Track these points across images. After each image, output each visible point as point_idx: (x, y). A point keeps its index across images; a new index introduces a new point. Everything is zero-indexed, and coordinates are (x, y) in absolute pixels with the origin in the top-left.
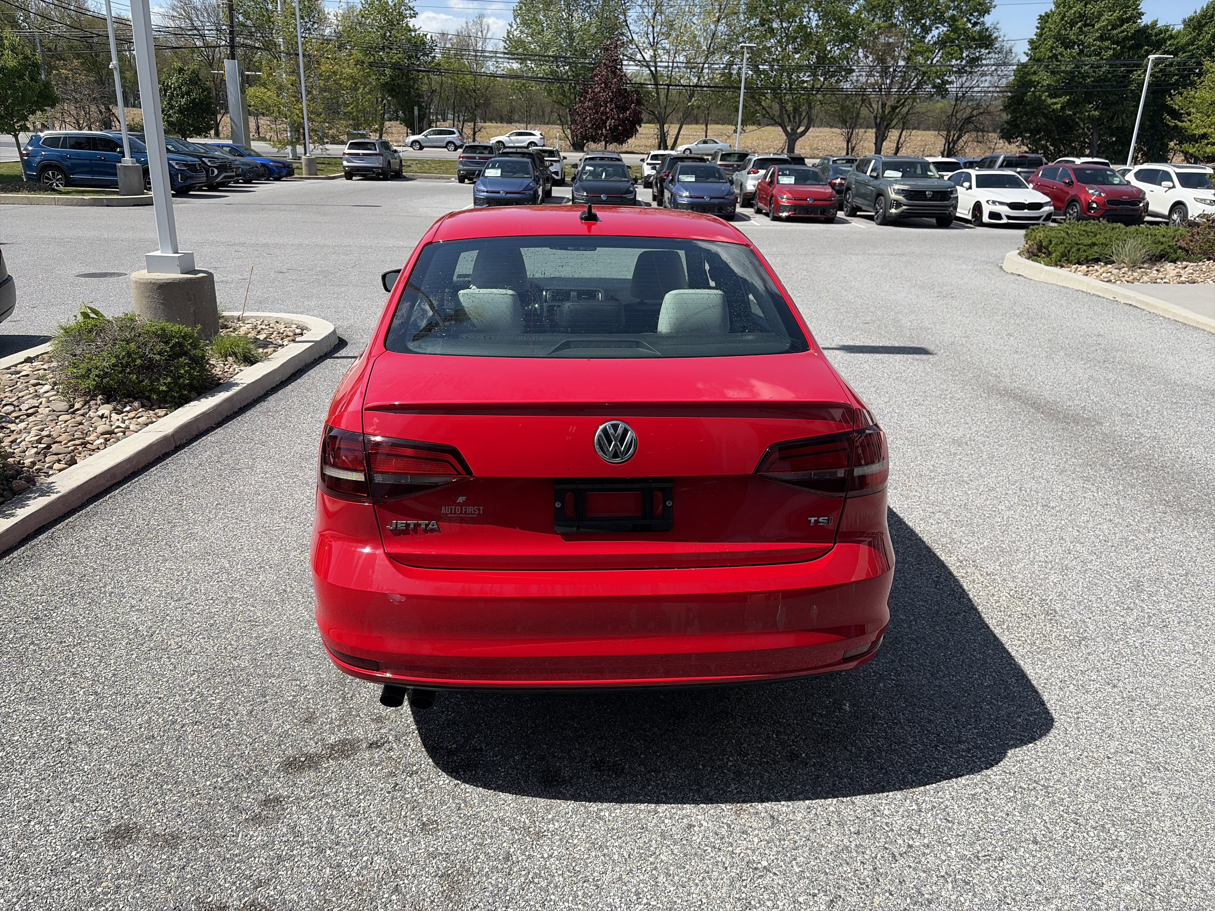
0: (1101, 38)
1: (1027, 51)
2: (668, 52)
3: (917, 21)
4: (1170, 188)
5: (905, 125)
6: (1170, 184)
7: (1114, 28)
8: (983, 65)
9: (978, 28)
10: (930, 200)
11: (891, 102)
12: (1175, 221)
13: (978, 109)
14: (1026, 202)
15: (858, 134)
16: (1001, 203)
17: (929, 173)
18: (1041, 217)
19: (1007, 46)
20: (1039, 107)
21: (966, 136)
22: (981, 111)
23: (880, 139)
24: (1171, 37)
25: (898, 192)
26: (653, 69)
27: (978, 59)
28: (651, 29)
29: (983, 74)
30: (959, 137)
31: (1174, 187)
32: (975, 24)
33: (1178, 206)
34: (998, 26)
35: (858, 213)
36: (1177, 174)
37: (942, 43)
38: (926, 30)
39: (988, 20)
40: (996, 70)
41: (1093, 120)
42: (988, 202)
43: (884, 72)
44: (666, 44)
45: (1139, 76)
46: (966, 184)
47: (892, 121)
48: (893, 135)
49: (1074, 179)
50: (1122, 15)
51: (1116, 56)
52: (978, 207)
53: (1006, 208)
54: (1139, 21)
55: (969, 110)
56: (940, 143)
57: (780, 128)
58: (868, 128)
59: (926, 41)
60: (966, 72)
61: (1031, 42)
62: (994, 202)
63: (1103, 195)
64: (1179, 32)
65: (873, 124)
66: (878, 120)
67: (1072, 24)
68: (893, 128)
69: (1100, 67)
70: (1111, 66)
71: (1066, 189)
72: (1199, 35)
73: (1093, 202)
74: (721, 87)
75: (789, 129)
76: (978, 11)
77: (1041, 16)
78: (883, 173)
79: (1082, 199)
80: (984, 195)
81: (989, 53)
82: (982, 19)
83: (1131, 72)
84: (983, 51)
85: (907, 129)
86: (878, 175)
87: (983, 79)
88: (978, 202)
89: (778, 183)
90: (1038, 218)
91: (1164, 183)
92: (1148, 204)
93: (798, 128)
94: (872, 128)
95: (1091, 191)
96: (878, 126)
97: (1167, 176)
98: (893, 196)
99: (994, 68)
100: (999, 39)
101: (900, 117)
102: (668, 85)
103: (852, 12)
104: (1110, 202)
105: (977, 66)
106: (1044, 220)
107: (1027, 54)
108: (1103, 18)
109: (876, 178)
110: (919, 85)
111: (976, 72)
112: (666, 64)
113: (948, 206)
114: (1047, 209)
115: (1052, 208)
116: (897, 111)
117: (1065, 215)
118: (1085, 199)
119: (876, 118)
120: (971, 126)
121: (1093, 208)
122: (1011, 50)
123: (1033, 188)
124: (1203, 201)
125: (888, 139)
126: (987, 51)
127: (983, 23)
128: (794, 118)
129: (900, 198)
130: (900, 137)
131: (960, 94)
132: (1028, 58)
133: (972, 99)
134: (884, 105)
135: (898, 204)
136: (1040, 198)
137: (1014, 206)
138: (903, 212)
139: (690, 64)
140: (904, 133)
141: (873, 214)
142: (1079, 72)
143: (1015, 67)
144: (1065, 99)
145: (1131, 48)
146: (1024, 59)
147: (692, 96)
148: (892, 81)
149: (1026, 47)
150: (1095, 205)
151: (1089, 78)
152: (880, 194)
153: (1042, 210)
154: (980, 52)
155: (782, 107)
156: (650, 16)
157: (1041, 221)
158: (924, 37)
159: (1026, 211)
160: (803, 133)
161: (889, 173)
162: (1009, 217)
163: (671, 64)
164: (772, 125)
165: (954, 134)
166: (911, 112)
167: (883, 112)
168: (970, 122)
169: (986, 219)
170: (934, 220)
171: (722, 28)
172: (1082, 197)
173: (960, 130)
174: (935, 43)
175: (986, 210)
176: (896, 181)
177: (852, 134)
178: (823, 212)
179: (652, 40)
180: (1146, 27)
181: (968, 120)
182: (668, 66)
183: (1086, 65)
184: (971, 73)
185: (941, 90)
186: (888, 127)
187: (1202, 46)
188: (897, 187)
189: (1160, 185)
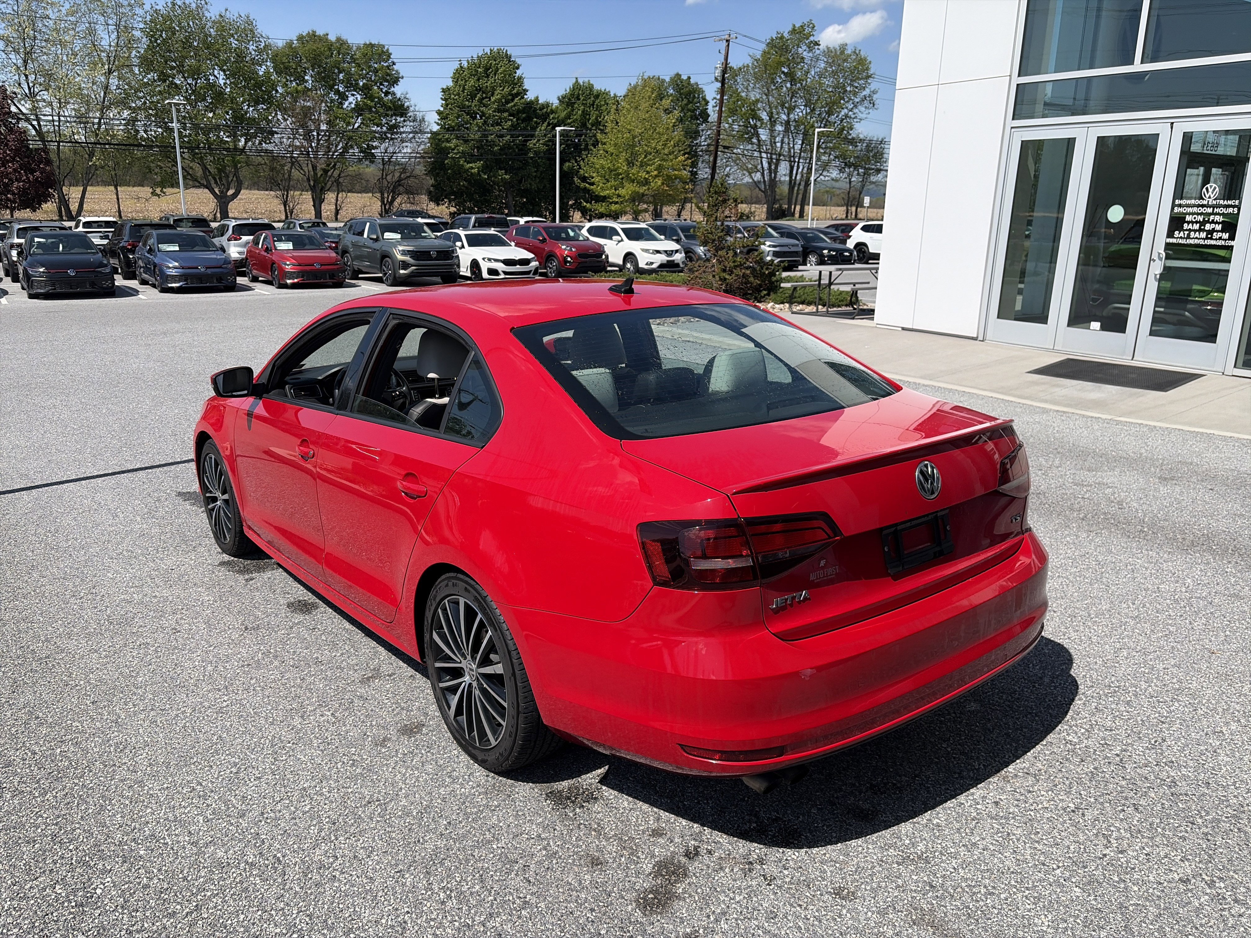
0: (499, 110)
1: (437, 121)
2: (50, 104)
3: (331, 88)
4: (619, 242)
5: (339, 187)
6: (619, 238)
7: (507, 102)
8: (401, 133)
9: (390, 97)
10: (436, 259)
11: (321, 166)
12: (629, 269)
13: (405, 173)
14: (517, 259)
15: (293, 197)
16: (496, 260)
17: (423, 234)
18: (531, 271)
19: (419, 115)
20: (459, 172)
21: (399, 198)
22: (408, 174)
23: (318, 203)
24: (552, 112)
25: (404, 253)
26: (35, 123)
27: (396, 126)
28: (23, 78)
29: (403, 141)
30: (394, 199)
31: (622, 240)
32: (387, 94)
33: (629, 256)
34: (408, 96)
35: (360, 276)
36: (623, 229)
37: (359, 110)
38: (343, 97)
39: (398, 90)
40: (414, 137)
41: (505, 183)
42: (484, 259)
43: (307, 136)
44: (45, 95)
45: (535, 145)
46: (459, 244)
47: (326, 184)
48: (330, 197)
49: (546, 236)
50: (511, 91)
51: (514, 127)
52: (475, 265)
53: (502, 265)
54: (525, 97)
55: (397, 175)
56: (377, 206)
57: (206, 190)
58: (303, 191)
59: (345, 106)
60: (387, 138)
61: (439, 113)
62: (489, 260)
63: (573, 250)
64: (557, 108)
65: (308, 187)
66: (312, 183)
67: (473, 97)
68: (328, 190)
69: (502, 136)
70: (512, 136)
71: (541, 245)
72: (573, 111)
73: (567, 256)
74: (126, 145)
75: (217, 190)
76: (387, 81)
77: (443, 89)
78: (383, 236)
79: (558, 254)
80: (479, 253)
81: (404, 121)
82: (392, 89)
83: (527, 141)
84: (399, 119)
85: (342, 191)
86: (378, 237)
87: (404, 144)
88: (474, 260)
89: (276, 249)
90: (528, 273)
91: (614, 238)
92: (607, 257)
93: (228, 190)
94: (307, 191)
95: (564, 247)
96: (313, 189)
97: (614, 232)
98: (400, 257)
99: (411, 135)
100: (411, 109)
101: (333, 179)
102: (59, 142)
103: (261, 73)
104: (580, 256)
105: (397, 133)
106: (534, 274)
107: (438, 124)
108: (496, 93)
109: (376, 240)
110: (346, 149)
111: (396, 139)
112: (50, 118)
113: (452, 265)
114: (534, 264)
115: (537, 263)
116: (330, 173)
117: (546, 269)
118: (560, 254)
119: (308, 180)
120: (401, 189)
121: (569, 262)
122: (423, 119)
123: (516, 246)
124: (647, 251)
125: (326, 201)
126: (402, 119)
127: (394, 94)
128: (220, 179)
129: (407, 258)
130: (337, 200)
131: (386, 159)
132: (439, 127)
133: (397, 163)
134: (314, 168)
135: (405, 265)
136: (524, 254)
137: (507, 262)
138: (412, 272)
139: (82, 119)
140: (340, 195)
141: (381, 275)
142: (487, 141)
143: (429, 135)
144: (480, 164)
145: (524, 120)
146: (436, 128)
147: (91, 155)
148: (318, 144)
149: (436, 117)
150: (569, 259)
151: (496, 146)
152: (385, 256)
153: (531, 265)
154: (396, 120)
155: (205, 169)
156: (20, 62)
157: (531, 275)
158: (341, 103)
159: (518, 266)
160: (235, 196)
161: (388, 235)
162: (505, 273)
163: (56, 118)
164: (199, 187)
165: (388, 197)
166: (342, 175)
167: (315, 174)
168: (400, 185)
169: (485, 275)
170: (438, 279)
171: (114, 82)
172: (557, 252)
173: (393, 191)
174: (353, 109)
175: (484, 267)
176: (399, 243)
177: (287, 196)
178: (332, 276)
179: (27, 91)
180: (531, 102)
181: (399, 182)
182: (53, 121)
183: (492, 135)
184: (392, 139)
185: (369, 155)
186: (323, 190)
187: (577, 120)
188: (401, 248)
189: (611, 239)
